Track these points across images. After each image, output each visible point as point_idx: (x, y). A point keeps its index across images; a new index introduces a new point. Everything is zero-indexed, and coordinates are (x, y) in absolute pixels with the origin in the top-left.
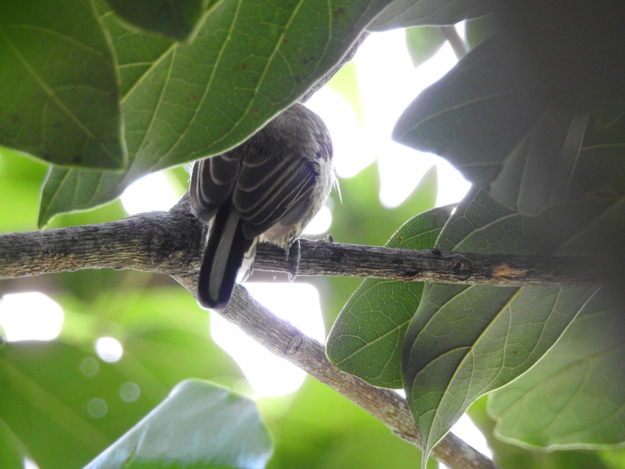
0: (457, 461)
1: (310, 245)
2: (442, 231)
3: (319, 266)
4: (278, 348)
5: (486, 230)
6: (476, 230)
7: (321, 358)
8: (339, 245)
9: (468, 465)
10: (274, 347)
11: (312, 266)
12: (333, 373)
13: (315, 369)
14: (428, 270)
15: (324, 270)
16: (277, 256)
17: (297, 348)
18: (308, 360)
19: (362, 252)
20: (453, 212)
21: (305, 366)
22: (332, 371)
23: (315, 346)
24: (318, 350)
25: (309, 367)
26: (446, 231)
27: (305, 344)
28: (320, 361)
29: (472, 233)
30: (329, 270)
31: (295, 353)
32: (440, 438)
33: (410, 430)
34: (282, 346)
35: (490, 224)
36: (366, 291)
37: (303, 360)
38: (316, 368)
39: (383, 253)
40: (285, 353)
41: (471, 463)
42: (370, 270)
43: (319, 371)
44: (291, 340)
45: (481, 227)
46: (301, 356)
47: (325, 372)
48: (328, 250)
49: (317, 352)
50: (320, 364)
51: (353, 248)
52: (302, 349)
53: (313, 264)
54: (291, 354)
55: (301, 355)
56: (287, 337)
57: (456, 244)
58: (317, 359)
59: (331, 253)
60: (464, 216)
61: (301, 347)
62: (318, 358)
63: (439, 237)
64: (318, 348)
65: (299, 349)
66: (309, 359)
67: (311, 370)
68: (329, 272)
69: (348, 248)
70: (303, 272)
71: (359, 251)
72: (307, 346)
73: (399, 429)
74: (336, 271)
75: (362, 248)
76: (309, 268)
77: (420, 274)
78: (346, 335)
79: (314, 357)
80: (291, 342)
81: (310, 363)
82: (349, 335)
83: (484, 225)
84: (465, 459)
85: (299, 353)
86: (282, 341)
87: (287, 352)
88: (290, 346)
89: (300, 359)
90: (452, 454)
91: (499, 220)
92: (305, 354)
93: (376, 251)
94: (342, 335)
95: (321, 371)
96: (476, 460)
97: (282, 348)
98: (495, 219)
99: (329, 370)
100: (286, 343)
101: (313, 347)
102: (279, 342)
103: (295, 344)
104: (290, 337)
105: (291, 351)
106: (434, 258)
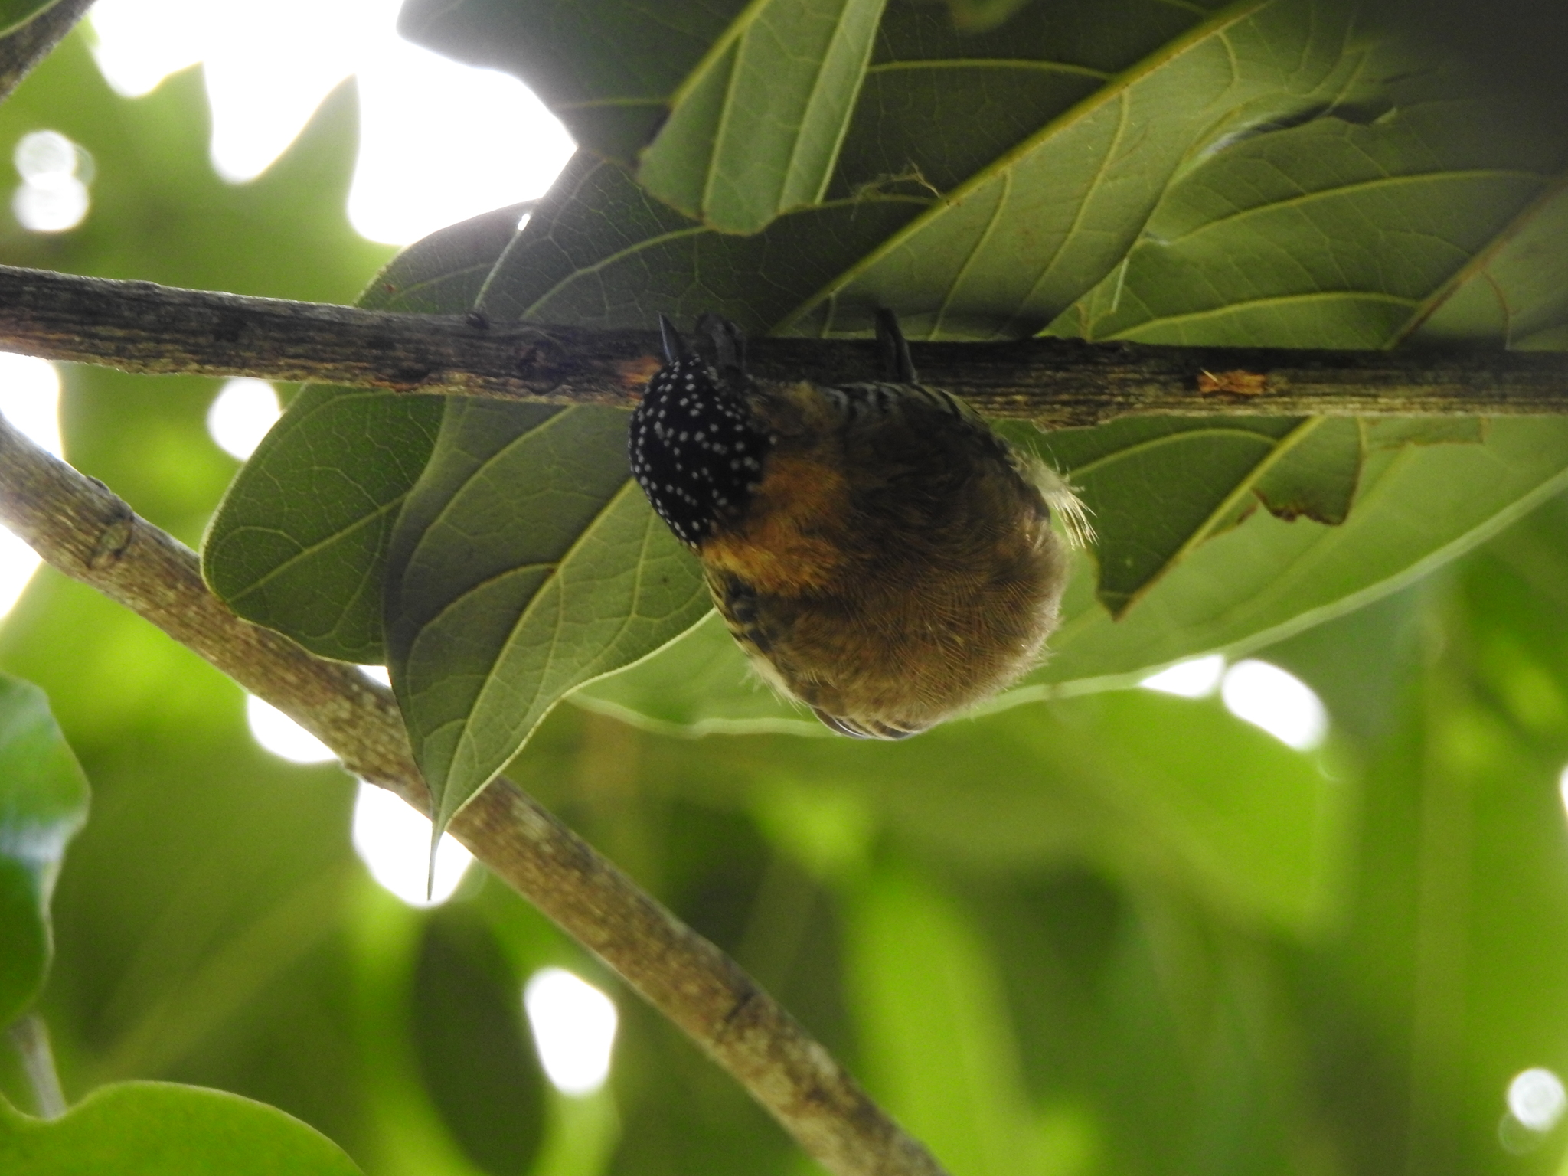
0: (501, 840)
1: (164, 299)
2: (492, 274)
3: (185, 352)
4: (71, 551)
5: (602, 272)
6: (579, 272)
7: (176, 580)
8: (235, 299)
9: (529, 855)
10: (62, 550)
11: (168, 351)
12: (204, 617)
13: (158, 606)
14: (456, 366)
15: (198, 362)
16: (82, 323)
17: (117, 554)
18: (144, 583)
19: (292, 317)
20: (522, 225)
21: (133, 599)
22: (202, 612)
23: (163, 550)
24: (168, 561)
25: (144, 600)
26: (502, 273)
27: (136, 543)
28: (172, 587)
29: (569, 279)
30: (209, 362)
31: (112, 566)
32: (473, 792)
33: (389, 761)
34: (81, 547)
35: (616, 257)
36: (304, 418)
37: (131, 585)
38: (163, 604)
39: (346, 322)
40: (89, 566)
41: (535, 848)
42: (310, 363)
43: (168, 612)
44: (103, 532)
45: (592, 263)
46: (127, 574)
47: (185, 615)
48: (208, 311)
49: (165, 565)
50: (171, 595)
51: (271, 308)
52: (130, 557)
53: (170, 347)
54: (104, 569)
55: (127, 570)
56: (94, 526)
57: (528, 305)
58: (165, 583)
59: (215, 320)
60: (550, 237)
61: (129, 550)
62: (169, 580)
63: (484, 288)
64: (168, 554)
65: (123, 557)
66: (146, 580)
67: (148, 607)
68: (209, 367)
69: (258, 309)
70: (145, 365)
71: (284, 317)
72: (141, 549)
73: (361, 759)
74: (227, 364)
75: (292, 307)
76: (159, 355)
77: (433, 375)
78: (252, 528)
79: (158, 575)
80: (105, 538)
81: (149, 592)
82: (260, 529)
83: (599, 259)
84: (522, 839)
85: (122, 565)
86: (81, 536)
87: (94, 562)
88: (99, 548)
89: (122, 581)
90: (488, 825)
91: (636, 248)
92: (137, 569)
93: (327, 318)
94: (242, 528)
95: (174, 611)
96: (548, 842)
97: (81, 551)
98: (626, 245)
99: (194, 608)
100: (92, 540)
101: (157, 551)
102: (74, 538)
103: (113, 544)
104: (102, 526)
105: (102, 561)
106: (472, 337)
